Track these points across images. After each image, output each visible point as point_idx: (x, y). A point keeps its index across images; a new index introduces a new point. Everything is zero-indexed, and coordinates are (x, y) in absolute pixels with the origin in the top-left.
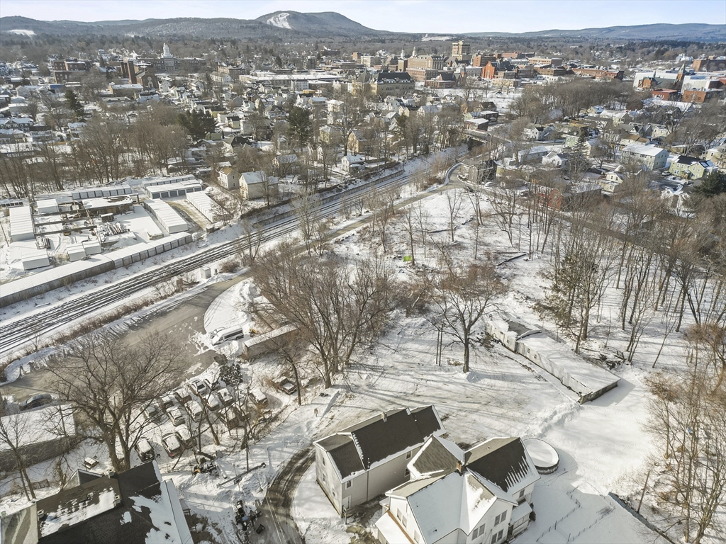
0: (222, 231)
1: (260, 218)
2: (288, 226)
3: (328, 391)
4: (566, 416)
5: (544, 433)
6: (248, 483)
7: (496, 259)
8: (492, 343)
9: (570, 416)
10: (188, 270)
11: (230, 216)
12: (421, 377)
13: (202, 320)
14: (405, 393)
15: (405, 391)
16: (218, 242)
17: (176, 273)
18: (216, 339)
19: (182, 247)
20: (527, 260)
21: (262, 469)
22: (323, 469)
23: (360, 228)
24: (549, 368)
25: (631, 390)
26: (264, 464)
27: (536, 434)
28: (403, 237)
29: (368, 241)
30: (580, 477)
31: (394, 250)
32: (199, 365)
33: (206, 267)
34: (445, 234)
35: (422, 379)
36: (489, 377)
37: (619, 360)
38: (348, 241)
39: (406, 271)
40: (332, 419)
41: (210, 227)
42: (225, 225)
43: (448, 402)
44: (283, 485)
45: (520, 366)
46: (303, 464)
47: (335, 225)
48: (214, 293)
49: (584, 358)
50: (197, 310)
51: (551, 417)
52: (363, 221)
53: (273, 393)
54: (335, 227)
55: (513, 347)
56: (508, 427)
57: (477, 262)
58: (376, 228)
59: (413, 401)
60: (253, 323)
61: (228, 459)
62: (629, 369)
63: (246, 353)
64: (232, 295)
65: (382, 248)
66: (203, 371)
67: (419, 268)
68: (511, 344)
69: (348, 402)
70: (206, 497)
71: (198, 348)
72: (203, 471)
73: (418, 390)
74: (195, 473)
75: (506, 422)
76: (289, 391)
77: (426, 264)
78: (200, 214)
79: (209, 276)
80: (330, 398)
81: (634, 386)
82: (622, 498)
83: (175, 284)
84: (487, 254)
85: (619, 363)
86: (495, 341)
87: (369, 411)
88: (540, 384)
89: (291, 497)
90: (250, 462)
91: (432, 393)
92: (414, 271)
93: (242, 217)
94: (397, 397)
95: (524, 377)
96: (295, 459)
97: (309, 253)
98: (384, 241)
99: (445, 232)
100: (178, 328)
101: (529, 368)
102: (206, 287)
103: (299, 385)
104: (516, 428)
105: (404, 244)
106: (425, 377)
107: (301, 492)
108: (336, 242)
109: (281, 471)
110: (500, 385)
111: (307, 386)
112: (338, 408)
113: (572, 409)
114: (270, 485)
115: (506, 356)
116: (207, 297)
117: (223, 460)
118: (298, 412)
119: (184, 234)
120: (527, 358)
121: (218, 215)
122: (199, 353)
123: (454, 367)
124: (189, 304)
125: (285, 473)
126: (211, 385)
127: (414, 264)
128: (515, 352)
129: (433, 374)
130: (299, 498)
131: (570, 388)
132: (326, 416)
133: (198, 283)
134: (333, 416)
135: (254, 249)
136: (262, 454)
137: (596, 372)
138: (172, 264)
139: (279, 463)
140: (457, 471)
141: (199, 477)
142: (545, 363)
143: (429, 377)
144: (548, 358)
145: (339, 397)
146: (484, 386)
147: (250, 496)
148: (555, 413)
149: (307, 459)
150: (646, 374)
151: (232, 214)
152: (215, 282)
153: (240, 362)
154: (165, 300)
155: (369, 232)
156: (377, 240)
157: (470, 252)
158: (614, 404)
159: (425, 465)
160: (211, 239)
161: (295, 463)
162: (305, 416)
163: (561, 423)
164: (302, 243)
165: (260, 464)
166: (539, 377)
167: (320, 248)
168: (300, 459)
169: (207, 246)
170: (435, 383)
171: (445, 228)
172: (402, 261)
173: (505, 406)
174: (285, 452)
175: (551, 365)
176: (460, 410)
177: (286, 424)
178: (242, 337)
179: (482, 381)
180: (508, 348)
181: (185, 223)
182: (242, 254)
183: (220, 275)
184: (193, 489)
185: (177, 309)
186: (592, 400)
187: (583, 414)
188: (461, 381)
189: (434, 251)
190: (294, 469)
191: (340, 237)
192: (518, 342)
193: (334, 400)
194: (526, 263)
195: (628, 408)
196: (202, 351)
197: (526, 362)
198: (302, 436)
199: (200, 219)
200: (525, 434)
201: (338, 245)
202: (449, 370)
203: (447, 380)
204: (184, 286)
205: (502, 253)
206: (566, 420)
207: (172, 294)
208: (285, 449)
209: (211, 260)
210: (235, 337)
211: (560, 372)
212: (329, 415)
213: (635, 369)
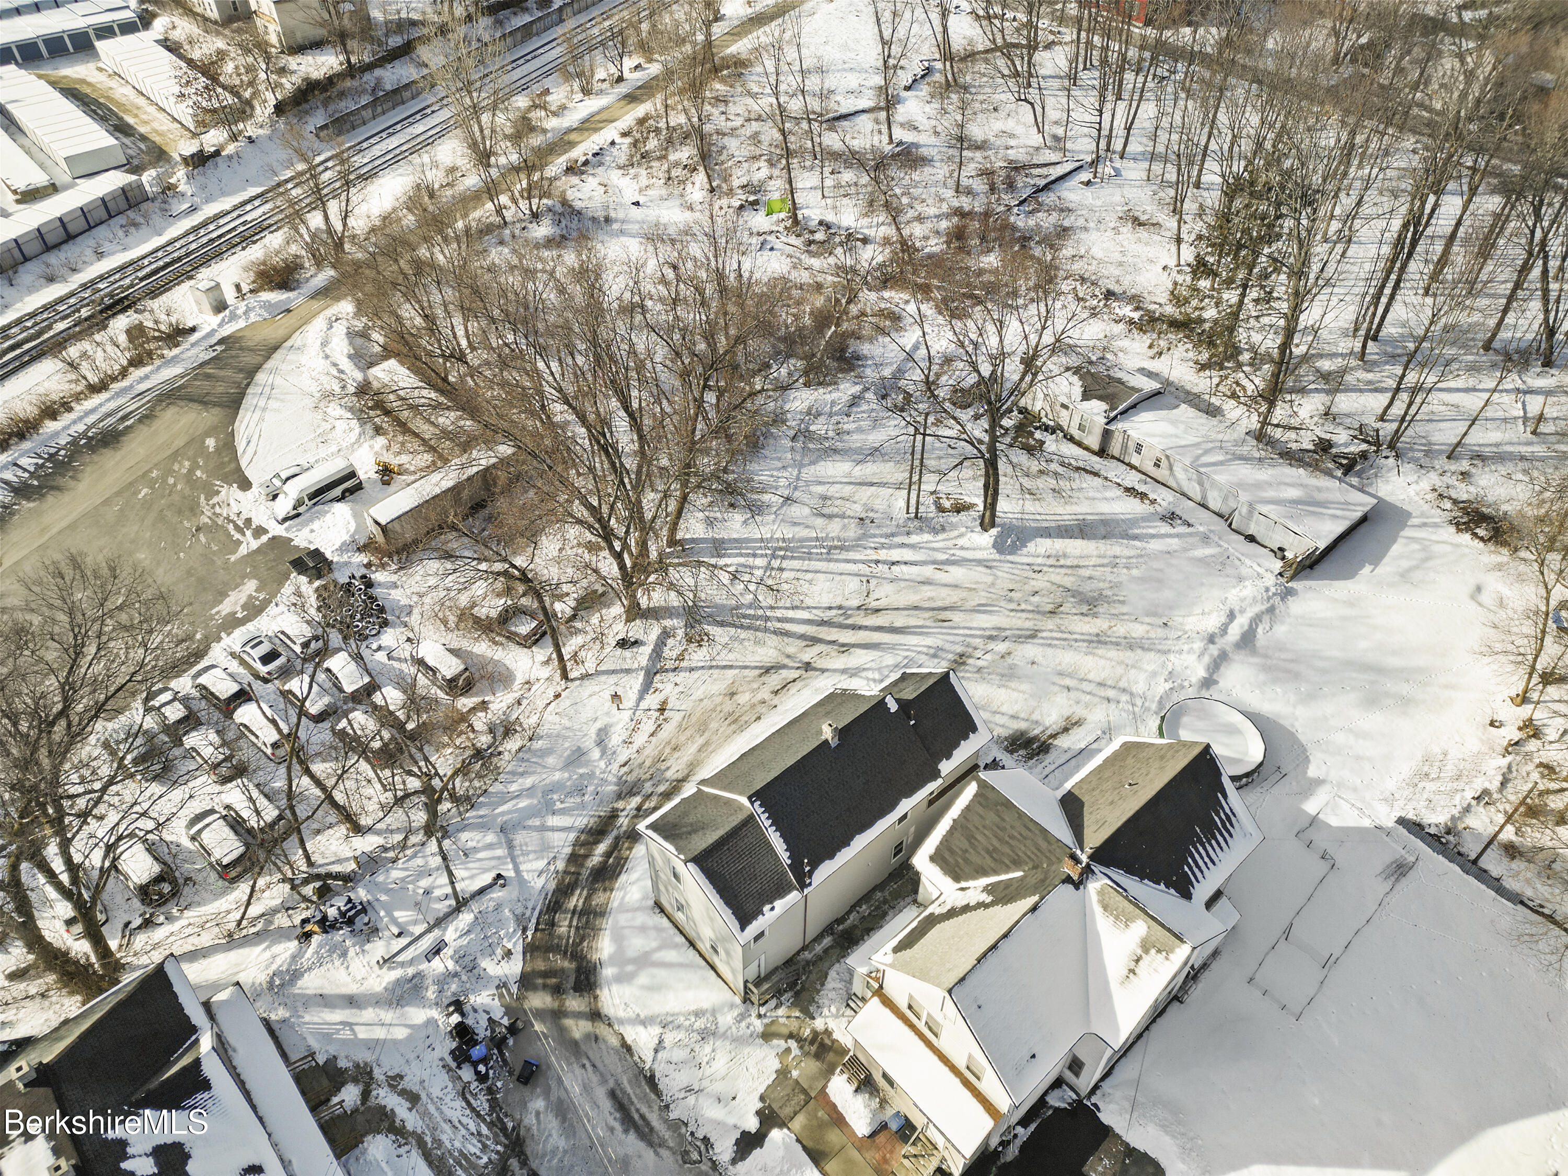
0: (230, 157)
1: (331, 108)
2: (419, 128)
3: (636, 630)
4: (1257, 620)
5: (1211, 675)
6: (464, 941)
7: (1011, 186)
8: (1038, 435)
9: (1266, 618)
10: (154, 293)
11: (244, 110)
12: (875, 557)
13: (228, 446)
14: (840, 608)
15: (838, 601)
16: (224, 194)
17: (119, 305)
18: (284, 506)
19: (121, 220)
20: (1088, 183)
21: (497, 894)
22: (676, 888)
23: (628, 119)
24: (1194, 490)
25: (1403, 525)
26: (499, 876)
27: (1194, 680)
28: (755, 138)
29: (659, 158)
30: (1319, 782)
31: (736, 183)
32: (250, 586)
33: (205, 277)
34: (865, 122)
35: (877, 562)
36: (1047, 533)
37: (1364, 446)
38: (601, 164)
39: (778, 245)
40: (662, 710)
41: (189, 148)
42: (234, 137)
43: (957, 617)
44: (564, 927)
45: (1119, 492)
46: (608, 855)
47: (555, 114)
48: (248, 359)
49: (1281, 455)
50: (210, 417)
51: (1224, 630)
52: (632, 98)
53: (482, 648)
54: (552, 123)
55: (1094, 441)
56: (1120, 670)
57: (965, 203)
58: (678, 119)
59: (866, 628)
60: (381, 441)
61: (396, 874)
62: (1390, 470)
63: (380, 538)
64: (304, 359)
65: (700, 177)
66: (265, 604)
67: (812, 232)
68: (1090, 432)
69: (699, 656)
70: (352, 1001)
71: (237, 536)
72: (326, 925)
73: (873, 596)
74: (307, 936)
75: (1112, 653)
76: (527, 637)
77: (830, 217)
78: (152, 109)
79: (220, 307)
80: (646, 651)
81: (1408, 515)
82: (1432, 831)
83: (122, 339)
84: (987, 173)
85: (1364, 455)
86: (1046, 428)
87: (758, 672)
88: (1178, 536)
89: (595, 957)
90: (459, 873)
91: (911, 598)
92: (798, 242)
93: (279, 109)
94: (822, 623)
95: (1134, 522)
96: (582, 845)
97: (499, 211)
98: (705, 156)
99: (864, 117)
100: (165, 481)
101: (1143, 496)
102: (221, 342)
103: (548, 616)
104: (1140, 669)
105: (762, 164)
106: (883, 554)
107: (618, 939)
108: (570, 170)
109: (552, 886)
110: (1077, 552)
111: (574, 617)
112: (671, 674)
113: (1269, 598)
114: (530, 933)
115: (1078, 469)
116: (228, 373)
117: (380, 878)
118: (564, 703)
119: (114, 181)
120: (1135, 468)
121: (205, 111)
122: (243, 550)
123: (954, 518)
124: (180, 398)
125: (564, 890)
126: (298, 649)
127: (796, 222)
128: (1102, 452)
129: (903, 545)
130: (619, 958)
131: (1251, 539)
132: (644, 705)
133: (193, 330)
134: (664, 703)
135: (333, 207)
136: (490, 847)
137: (1319, 489)
138: (102, 278)
139: (541, 864)
140: (1068, 880)
141: (320, 946)
142: (1182, 477)
143: (896, 554)
144: (1196, 466)
145: (670, 642)
146: (1040, 560)
147: (479, 977)
148: (1231, 616)
149: (617, 839)
150: (1433, 478)
151: (249, 103)
152: (241, 324)
153: (368, 566)
154: (104, 396)
155: (657, 130)
156: (685, 153)
157: (940, 171)
158: (1367, 569)
159: (966, 860)
160: (204, 187)
161: (586, 856)
162: (587, 713)
163: (1247, 640)
164: (472, 181)
165: (488, 878)
166: (1171, 517)
167: (528, 194)
168: (597, 842)
169: (193, 209)
170: (914, 569)
171: (865, 102)
172: (762, 213)
173: (1100, 610)
174: (554, 829)
175: (1201, 484)
176: (991, 638)
177: (538, 745)
178: (359, 487)
179: (1031, 547)
180: (1079, 444)
181: (111, 141)
182: (303, 230)
183: (252, 300)
184: (310, 983)
185: (147, 418)
186: (1311, 567)
187: (1295, 606)
188: (979, 555)
189: (848, 176)
190: (585, 873)
191: (578, 153)
192: (1112, 427)
193: (657, 653)
194: (1088, 192)
195: (1402, 575)
196: (250, 543)
197: (1132, 479)
198: (591, 775)
199: (156, 125)
200: (1168, 686)
201: (575, 180)
202: (943, 529)
203: (942, 557)
204: (152, 346)
205: (1024, 167)
206: (1260, 630)
207: (124, 373)
208: (553, 821)
209: (217, 255)
210: (338, 491)
211: (1225, 499)
212: (652, 701)
213: (1406, 467)
